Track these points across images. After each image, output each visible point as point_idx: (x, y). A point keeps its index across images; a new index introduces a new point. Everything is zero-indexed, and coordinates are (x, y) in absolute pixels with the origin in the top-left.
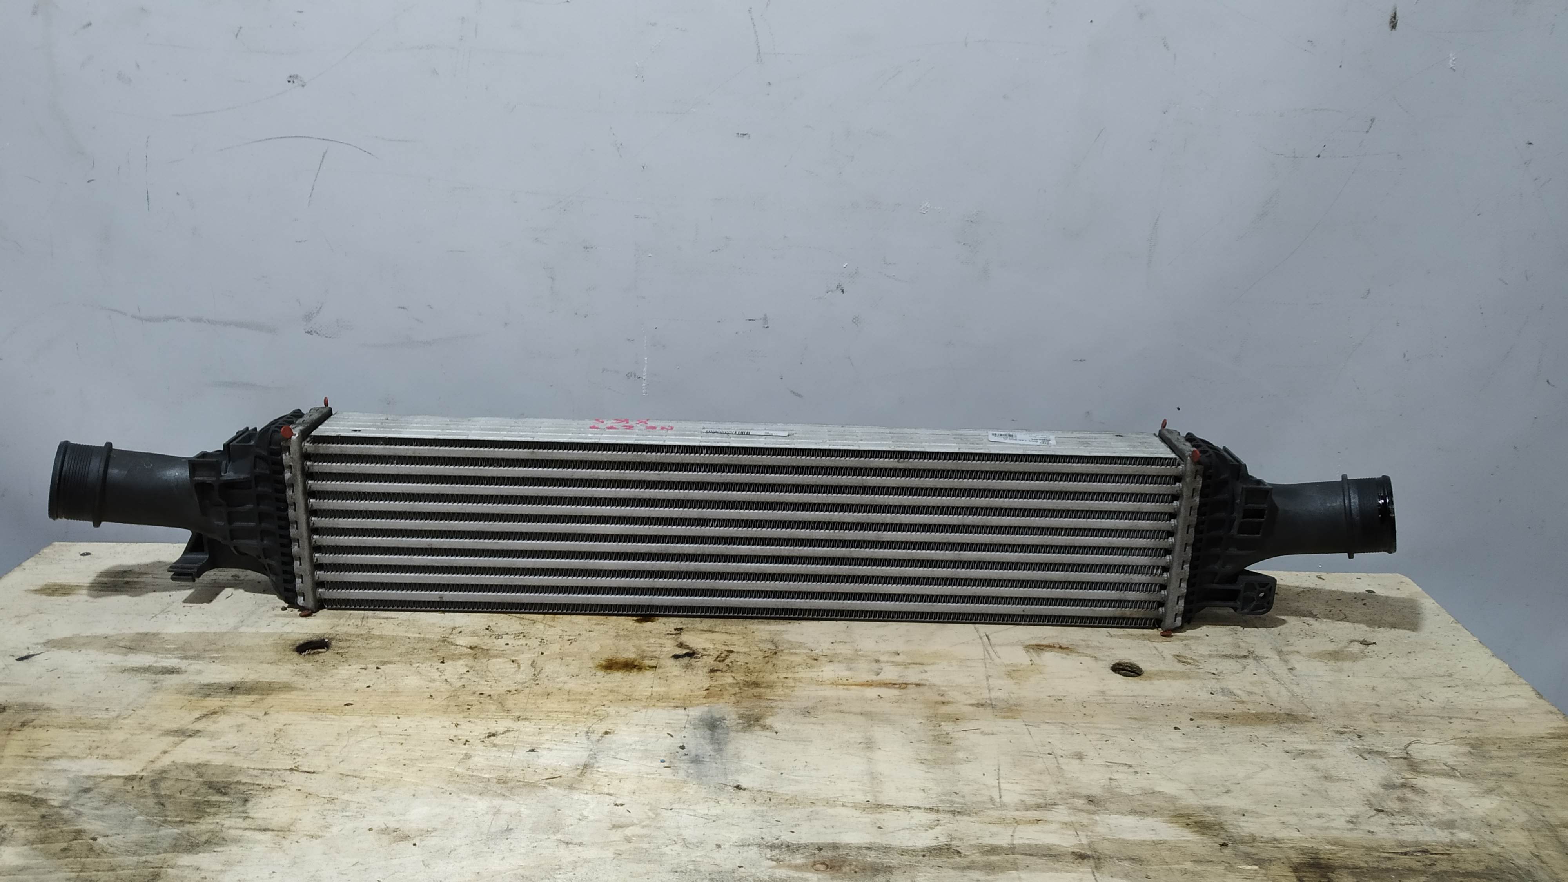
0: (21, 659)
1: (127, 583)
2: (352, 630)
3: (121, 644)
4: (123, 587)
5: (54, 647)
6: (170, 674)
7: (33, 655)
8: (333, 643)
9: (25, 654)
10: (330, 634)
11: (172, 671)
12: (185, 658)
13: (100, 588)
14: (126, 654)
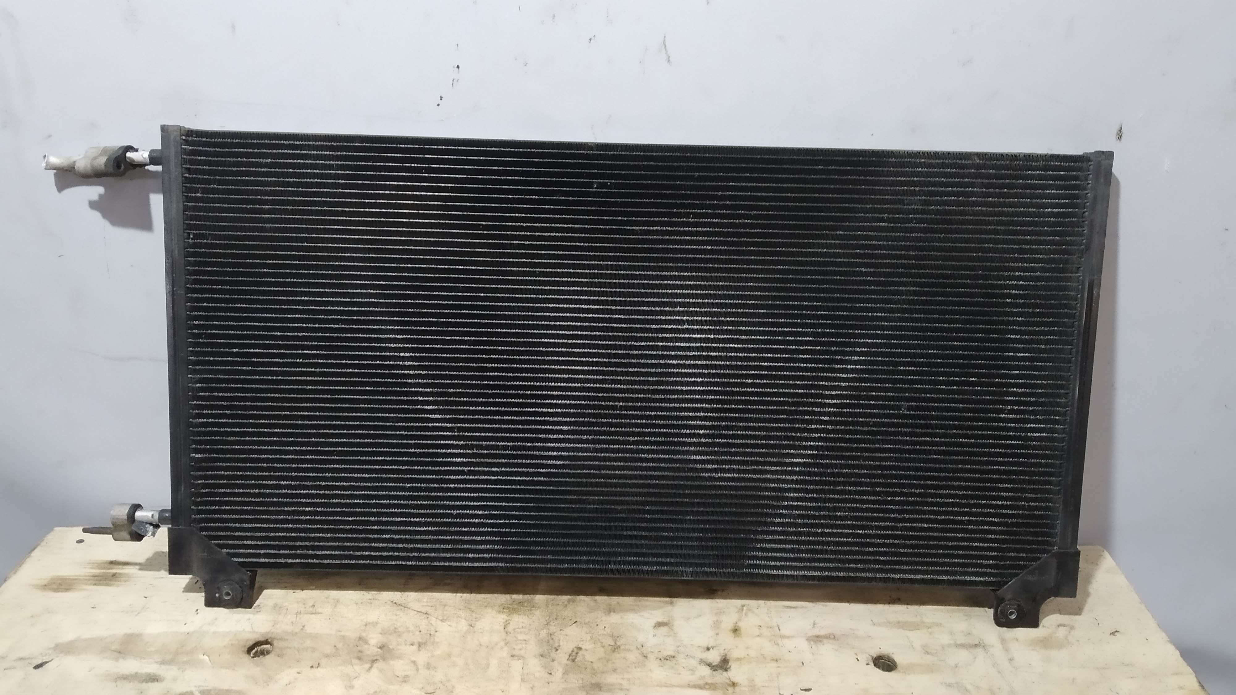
0: (37, 667)
1: (114, 575)
2: (289, 628)
3: (113, 647)
4: (111, 580)
5: (62, 652)
6: (152, 682)
7: (46, 662)
8: (275, 643)
9: (39, 662)
10: (272, 633)
11: (153, 678)
12: (163, 663)
13: (94, 582)
14: (117, 660)
